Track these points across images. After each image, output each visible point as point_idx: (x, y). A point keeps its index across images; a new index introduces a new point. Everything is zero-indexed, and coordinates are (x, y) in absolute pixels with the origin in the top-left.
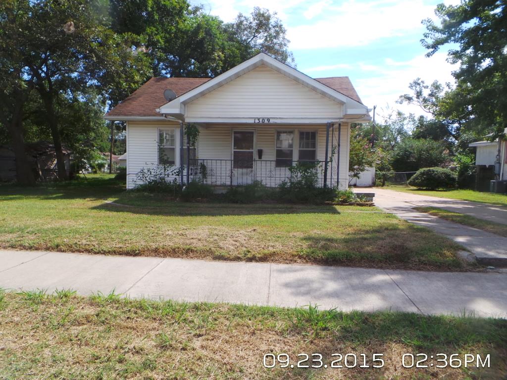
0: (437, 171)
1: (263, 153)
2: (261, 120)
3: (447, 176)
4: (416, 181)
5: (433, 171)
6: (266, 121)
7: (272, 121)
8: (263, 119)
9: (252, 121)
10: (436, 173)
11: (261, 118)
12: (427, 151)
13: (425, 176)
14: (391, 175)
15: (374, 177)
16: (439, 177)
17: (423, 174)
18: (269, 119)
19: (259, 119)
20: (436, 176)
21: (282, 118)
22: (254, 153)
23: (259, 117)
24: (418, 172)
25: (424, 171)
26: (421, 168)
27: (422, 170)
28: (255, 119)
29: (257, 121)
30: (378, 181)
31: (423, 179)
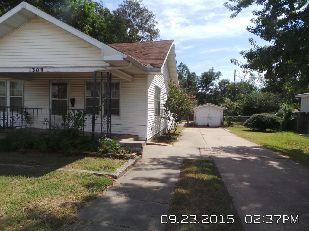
0: (265, 116)
1: (75, 102)
2: (35, 69)
3: (273, 120)
4: (249, 124)
5: (262, 116)
6: (40, 71)
7: (45, 70)
8: (38, 68)
9: (27, 70)
10: (264, 118)
11: (36, 67)
12: (265, 100)
13: (255, 120)
14: (235, 119)
15: (222, 119)
16: (266, 121)
17: (254, 118)
18: (42, 69)
19: (34, 69)
20: (264, 120)
21: (54, 67)
22: (68, 101)
23: (33, 66)
24: (251, 117)
25: (256, 116)
26: (254, 114)
27: (254, 115)
28: (30, 68)
29: (32, 70)
30: (225, 123)
31: (254, 122)
